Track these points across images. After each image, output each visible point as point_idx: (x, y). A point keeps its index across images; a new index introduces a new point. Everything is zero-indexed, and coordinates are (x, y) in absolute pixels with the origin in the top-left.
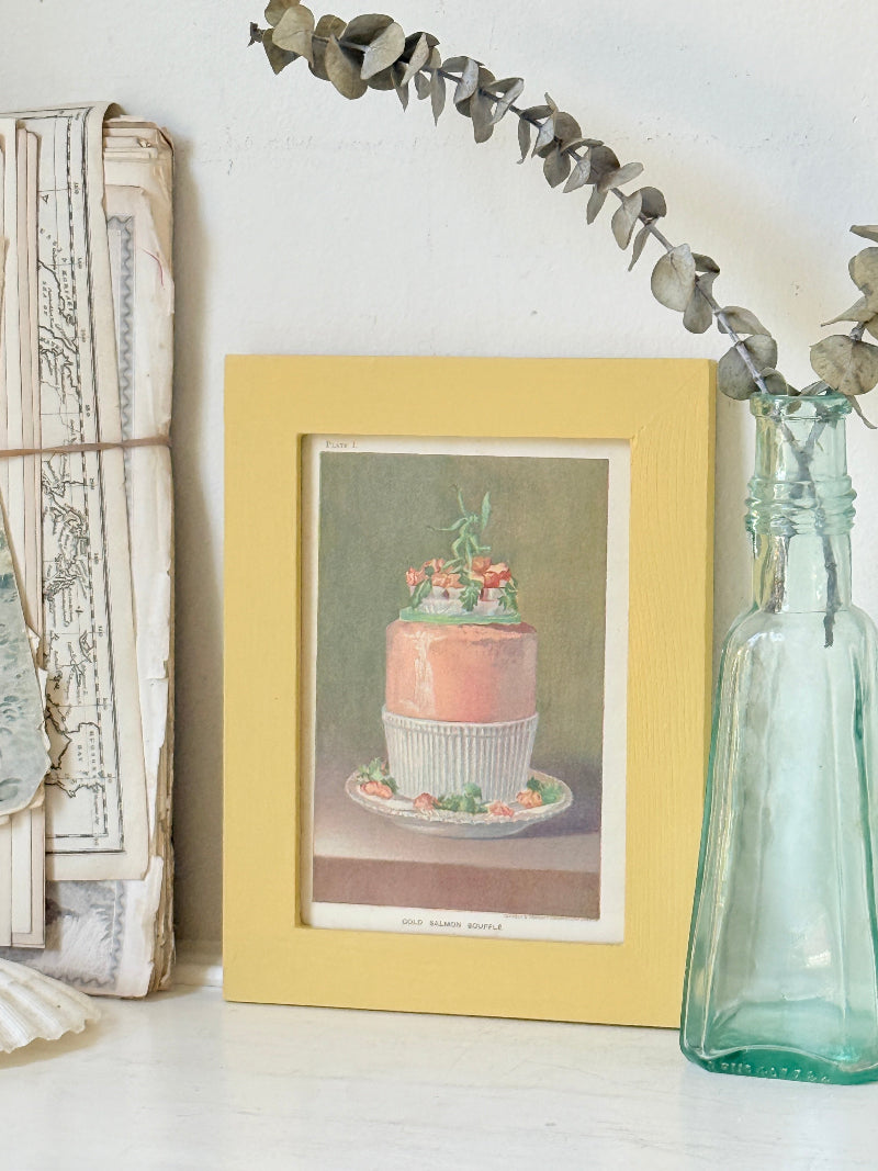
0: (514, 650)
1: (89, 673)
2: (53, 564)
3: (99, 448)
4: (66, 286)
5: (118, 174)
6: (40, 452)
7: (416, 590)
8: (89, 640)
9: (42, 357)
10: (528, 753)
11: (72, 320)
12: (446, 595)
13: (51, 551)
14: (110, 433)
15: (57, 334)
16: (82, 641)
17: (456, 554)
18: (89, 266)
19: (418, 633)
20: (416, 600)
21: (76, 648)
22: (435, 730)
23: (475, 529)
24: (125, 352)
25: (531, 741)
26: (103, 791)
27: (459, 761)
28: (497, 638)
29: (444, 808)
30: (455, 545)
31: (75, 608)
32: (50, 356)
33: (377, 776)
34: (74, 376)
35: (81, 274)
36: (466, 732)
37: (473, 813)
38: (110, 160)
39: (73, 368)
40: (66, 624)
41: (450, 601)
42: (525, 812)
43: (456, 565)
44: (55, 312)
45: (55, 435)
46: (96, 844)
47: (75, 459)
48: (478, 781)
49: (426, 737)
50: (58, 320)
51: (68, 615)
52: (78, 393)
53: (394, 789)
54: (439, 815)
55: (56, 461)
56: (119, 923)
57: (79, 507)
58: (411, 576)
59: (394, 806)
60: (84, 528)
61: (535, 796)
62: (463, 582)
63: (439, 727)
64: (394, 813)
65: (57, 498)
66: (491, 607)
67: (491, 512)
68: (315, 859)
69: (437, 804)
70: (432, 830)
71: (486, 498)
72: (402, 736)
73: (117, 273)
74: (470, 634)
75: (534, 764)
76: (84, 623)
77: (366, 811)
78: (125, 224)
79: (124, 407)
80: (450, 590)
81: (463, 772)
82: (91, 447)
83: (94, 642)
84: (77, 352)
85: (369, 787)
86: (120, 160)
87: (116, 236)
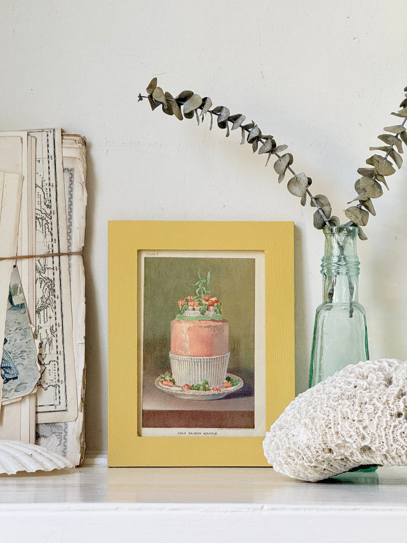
0: (220, 329)
1: (54, 342)
2: (40, 299)
3: (59, 255)
4: (47, 194)
5: (67, 153)
6: (35, 256)
7: (182, 308)
8: (54, 329)
9: (37, 220)
10: (227, 367)
11: (49, 207)
12: (194, 309)
13: (40, 295)
14: (64, 249)
15: (43, 212)
16: (51, 329)
17: (198, 294)
18: (56, 186)
19: (183, 324)
20: (182, 312)
21: (49, 332)
22: (190, 360)
23: (205, 285)
24: (70, 219)
25: (227, 363)
26: (59, 387)
27: (200, 371)
28: (213, 325)
29: (194, 389)
30: (197, 291)
31: (49, 316)
32: (40, 220)
33: (168, 378)
34: (50, 228)
35: (53, 190)
36: (202, 360)
37: (205, 391)
38: (65, 147)
39: (50, 225)
40: (45, 322)
41: (196, 311)
42: (225, 389)
43: (197, 298)
44: (43, 203)
45: (42, 250)
46: (56, 408)
47: (50, 259)
48: (207, 378)
49: (186, 362)
50: (44, 206)
51: (46, 318)
52: (52, 234)
53: (174, 383)
54: (191, 392)
55: (42, 260)
56: (65, 439)
57: (51, 277)
58: (180, 303)
59: (174, 389)
60: (53, 285)
61: (229, 383)
62: (200, 304)
63: (191, 359)
64: (174, 392)
65: (42, 274)
66: (211, 313)
67: (211, 278)
68: (143, 411)
69: (191, 388)
70: (190, 398)
71: (209, 273)
72: (177, 363)
73: (67, 190)
74: (203, 323)
75: (229, 371)
76: (52, 322)
77: (163, 392)
78: (70, 171)
79: (69, 240)
80: (195, 307)
81: (201, 375)
82: (56, 255)
83: (56, 329)
84: (51, 219)
85: (164, 382)
86: (68, 148)
87: (67, 176)
